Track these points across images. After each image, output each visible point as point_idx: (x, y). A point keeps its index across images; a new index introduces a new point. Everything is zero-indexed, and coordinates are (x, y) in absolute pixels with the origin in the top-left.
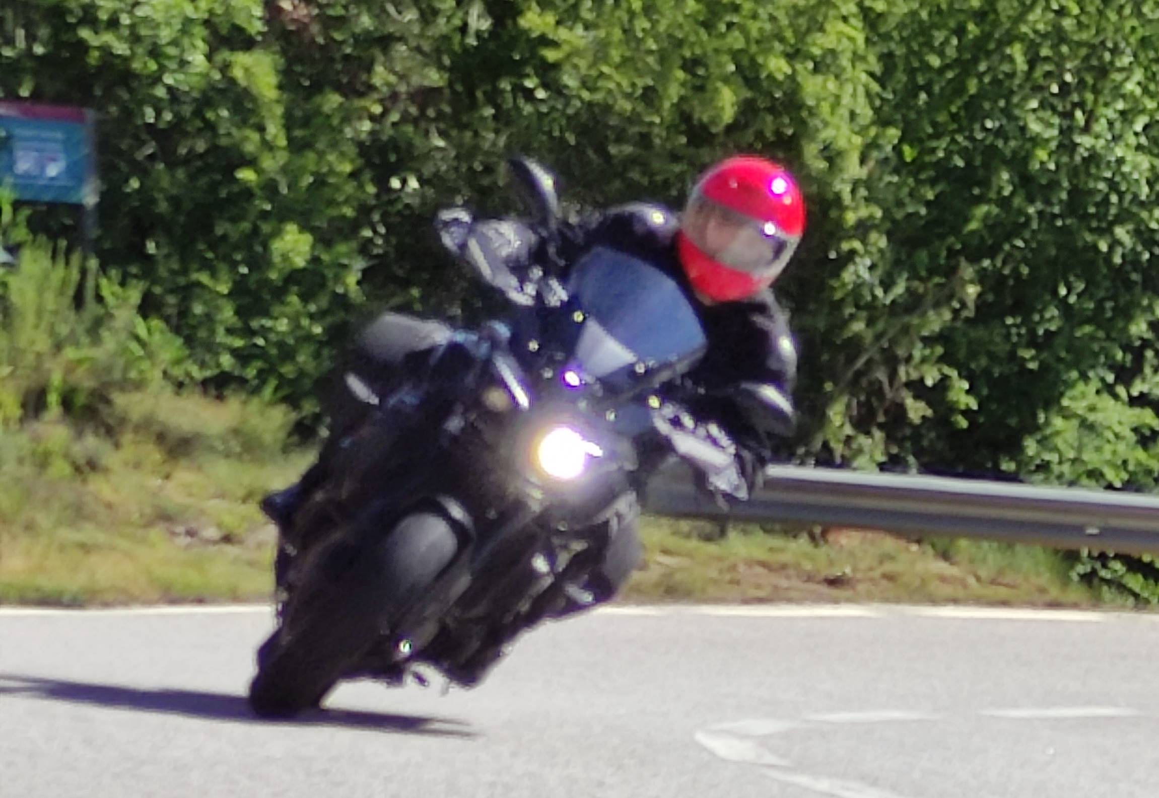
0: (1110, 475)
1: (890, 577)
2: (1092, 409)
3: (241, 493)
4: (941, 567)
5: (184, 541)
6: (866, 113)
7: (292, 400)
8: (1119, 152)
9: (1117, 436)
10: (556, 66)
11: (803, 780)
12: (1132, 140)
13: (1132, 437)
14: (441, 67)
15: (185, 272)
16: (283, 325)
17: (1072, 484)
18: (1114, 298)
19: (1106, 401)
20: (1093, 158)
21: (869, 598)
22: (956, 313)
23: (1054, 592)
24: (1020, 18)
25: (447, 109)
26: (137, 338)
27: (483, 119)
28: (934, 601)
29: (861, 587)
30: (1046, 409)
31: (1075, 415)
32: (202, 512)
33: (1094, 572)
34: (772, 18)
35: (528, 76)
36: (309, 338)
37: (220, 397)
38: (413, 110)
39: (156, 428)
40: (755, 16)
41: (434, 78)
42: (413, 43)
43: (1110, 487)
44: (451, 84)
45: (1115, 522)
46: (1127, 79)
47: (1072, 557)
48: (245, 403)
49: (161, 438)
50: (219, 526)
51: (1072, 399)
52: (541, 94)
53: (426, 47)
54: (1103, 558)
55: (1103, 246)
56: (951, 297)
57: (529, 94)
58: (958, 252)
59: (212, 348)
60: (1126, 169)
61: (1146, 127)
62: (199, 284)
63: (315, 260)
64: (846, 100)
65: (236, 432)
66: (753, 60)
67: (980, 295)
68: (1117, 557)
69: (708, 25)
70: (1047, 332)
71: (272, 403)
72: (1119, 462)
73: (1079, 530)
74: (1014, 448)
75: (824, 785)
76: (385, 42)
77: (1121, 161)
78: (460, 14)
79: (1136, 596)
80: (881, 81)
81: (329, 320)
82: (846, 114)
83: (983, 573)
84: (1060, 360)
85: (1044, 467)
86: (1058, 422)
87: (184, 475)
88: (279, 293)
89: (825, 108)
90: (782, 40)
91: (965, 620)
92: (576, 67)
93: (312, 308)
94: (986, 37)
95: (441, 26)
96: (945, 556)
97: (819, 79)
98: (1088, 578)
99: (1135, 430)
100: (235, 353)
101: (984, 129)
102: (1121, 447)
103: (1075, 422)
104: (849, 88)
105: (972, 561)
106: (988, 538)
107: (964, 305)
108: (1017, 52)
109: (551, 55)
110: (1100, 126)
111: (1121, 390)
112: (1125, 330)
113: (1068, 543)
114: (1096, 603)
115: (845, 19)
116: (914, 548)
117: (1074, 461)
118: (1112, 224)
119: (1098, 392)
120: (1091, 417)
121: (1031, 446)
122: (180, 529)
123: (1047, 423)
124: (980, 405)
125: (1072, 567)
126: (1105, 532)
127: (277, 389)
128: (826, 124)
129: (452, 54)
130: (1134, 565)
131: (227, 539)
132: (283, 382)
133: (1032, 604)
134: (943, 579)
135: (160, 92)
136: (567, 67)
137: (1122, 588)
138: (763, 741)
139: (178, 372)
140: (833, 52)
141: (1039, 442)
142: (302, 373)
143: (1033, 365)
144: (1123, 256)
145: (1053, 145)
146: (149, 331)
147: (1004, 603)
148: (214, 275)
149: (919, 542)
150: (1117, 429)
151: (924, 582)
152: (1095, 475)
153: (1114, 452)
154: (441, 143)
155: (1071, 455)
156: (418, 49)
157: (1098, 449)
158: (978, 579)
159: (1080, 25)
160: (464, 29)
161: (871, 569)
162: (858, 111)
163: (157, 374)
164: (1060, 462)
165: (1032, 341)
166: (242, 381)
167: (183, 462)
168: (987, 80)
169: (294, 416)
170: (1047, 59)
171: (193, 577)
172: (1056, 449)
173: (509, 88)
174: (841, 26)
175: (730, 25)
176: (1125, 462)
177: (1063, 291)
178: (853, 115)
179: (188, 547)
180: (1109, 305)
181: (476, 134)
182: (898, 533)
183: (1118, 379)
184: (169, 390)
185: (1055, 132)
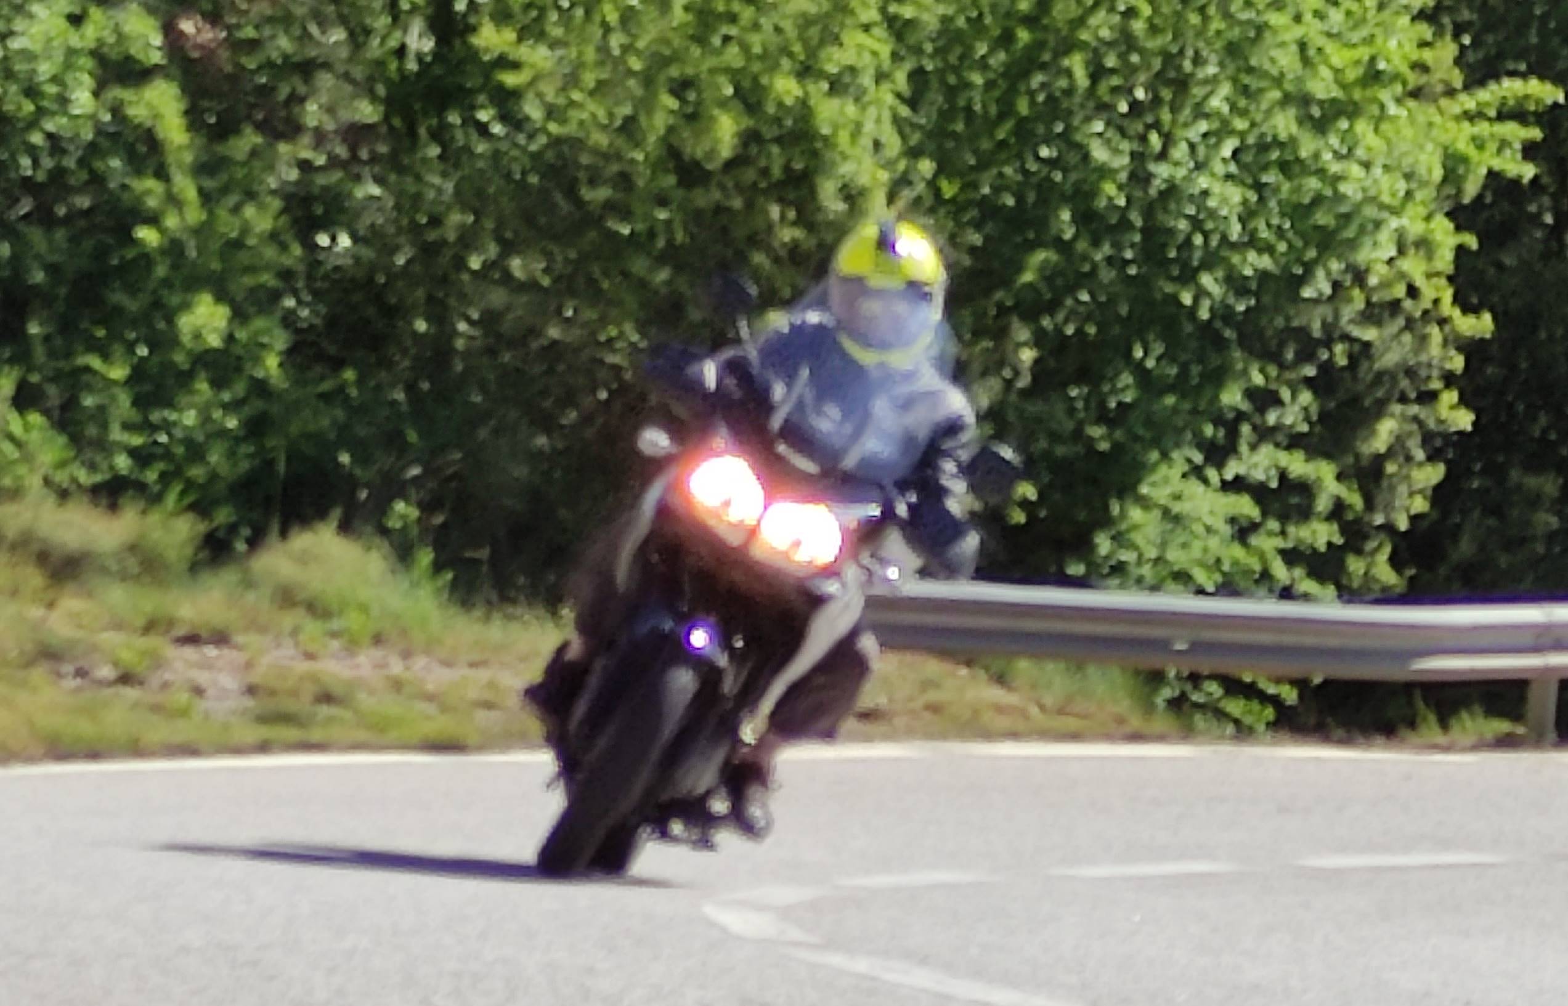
0: (1201, 577)
1: (934, 708)
2: (1177, 497)
3: (140, 622)
4: (996, 694)
5: (71, 683)
6: (893, 144)
7: (201, 508)
8: (1203, 182)
9: (1209, 530)
10: (515, 94)
11: (836, 959)
12: (1219, 168)
13: (1226, 530)
14: (374, 98)
15: (69, 355)
16: (190, 418)
17: (1155, 588)
18: (1201, 361)
19: (1194, 487)
20: (1171, 191)
21: (909, 734)
22: (1009, 384)
23: (1136, 722)
24: (1080, 22)
25: (383, 149)
26: (11, 438)
27: (425, 161)
28: (988, 735)
29: (900, 722)
30: (1121, 496)
31: (1157, 505)
32: (94, 648)
33: (1183, 697)
34: (778, 30)
35: (482, 107)
36: (223, 433)
37: (113, 507)
38: (342, 151)
39: (35, 547)
40: (756, 27)
41: (367, 112)
42: (341, 68)
43: (1201, 592)
44: (387, 118)
45: (1208, 635)
46: (1211, 93)
47: (1156, 678)
48: (144, 512)
49: (43, 558)
50: (116, 664)
51: (1153, 485)
52: (497, 129)
53: (358, 72)
54: (1195, 679)
55: (1187, 299)
56: (1001, 364)
57: (483, 129)
58: (1010, 310)
59: (103, 446)
60: (1212, 203)
61: (1235, 153)
62: (88, 369)
63: (230, 338)
64: (869, 127)
65: (133, 548)
66: (755, 79)
67: (1037, 362)
68: (1212, 677)
69: (701, 40)
70: (1120, 404)
71: (176, 514)
72: (1211, 561)
73: (1163, 645)
74: (1082, 546)
75: (862, 965)
76: (306, 69)
77: (1205, 193)
78: (398, 34)
79: (1237, 722)
80: (913, 103)
81: (247, 411)
82: (870, 145)
83: (1049, 700)
84: (1137, 438)
85: (1119, 569)
86: (1136, 514)
87: (71, 603)
88: (185, 378)
89: (843, 138)
90: (791, 55)
91: (1027, 758)
92: (540, 95)
93: (226, 396)
94: (1038, 45)
95: (374, 48)
96: (1001, 679)
97: (835, 103)
98: (1177, 704)
99: (1232, 521)
100: (133, 452)
101: (1038, 158)
102: (1213, 543)
103: (1156, 514)
104: (872, 111)
105: (1034, 686)
106: (1054, 656)
107: (1017, 373)
108: (1077, 64)
109: (510, 79)
110: (1180, 152)
111: (1212, 474)
112: (1216, 398)
113: (1153, 661)
114: (1187, 734)
115: (866, 28)
116: (963, 671)
117: (1158, 560)
118: (1197, 270)
119: (1184, 476)
120: (1176, 508)
121: (1103, 544)
122: (68, 668)
123: (1123, 515)
124: (1041, 494)
125: (1155, 690)
126: (1196, 647)
127: (183, 493)
128: (845, 157)
129: (388, 82)
130: (1234, 687)
131: (126, 679)
132: (189, 485)
133: (1109, 737)
134: (1000, 709)
135: (37, 138)
136: (530, 95)
137: (1220, 715)
138: (786, 913)
139: (61, 477)
140: (852, 70)
141: (1113, 538)
142: (214, 477)
143: (1104, 446)
144: (1212, 309)
145: (1123, 176)
146: (27, 427)
147: (1075, 737)
148: (106, 357)
149: (969, 663)
150: (1209, 521)
151: (976, 713)
152: (1182, 577)
153: (1205, 550)
154: (376, 190)
155: (1152, 553)
156: (347, 77)
157: (1185, 546)
158: (1042, 708)
159: (1154, 29)
160: (401, 51)
161: (911, 699)
162: (883, 140)
163: (34, 482)
164: (1140, 561)
165: (1103, 417)
166: (141, 487)
167: (71, 587)
168: (1041, 98)
169: (202, 527)
170: (1113, 71)
171: (85, 728)
172: (1134, 547)
173: (459, 121)
174: (861, 38)
175: (727, 39)
176: (1218, 561)
177: (1139, 353)
178: (877, 145)
179: (78, 690)
180: (1195, 370)
181: (418, 178)
182: (944, 654)
183: (1207, 459)
184: (51, 500)
185: (1126, 160)
